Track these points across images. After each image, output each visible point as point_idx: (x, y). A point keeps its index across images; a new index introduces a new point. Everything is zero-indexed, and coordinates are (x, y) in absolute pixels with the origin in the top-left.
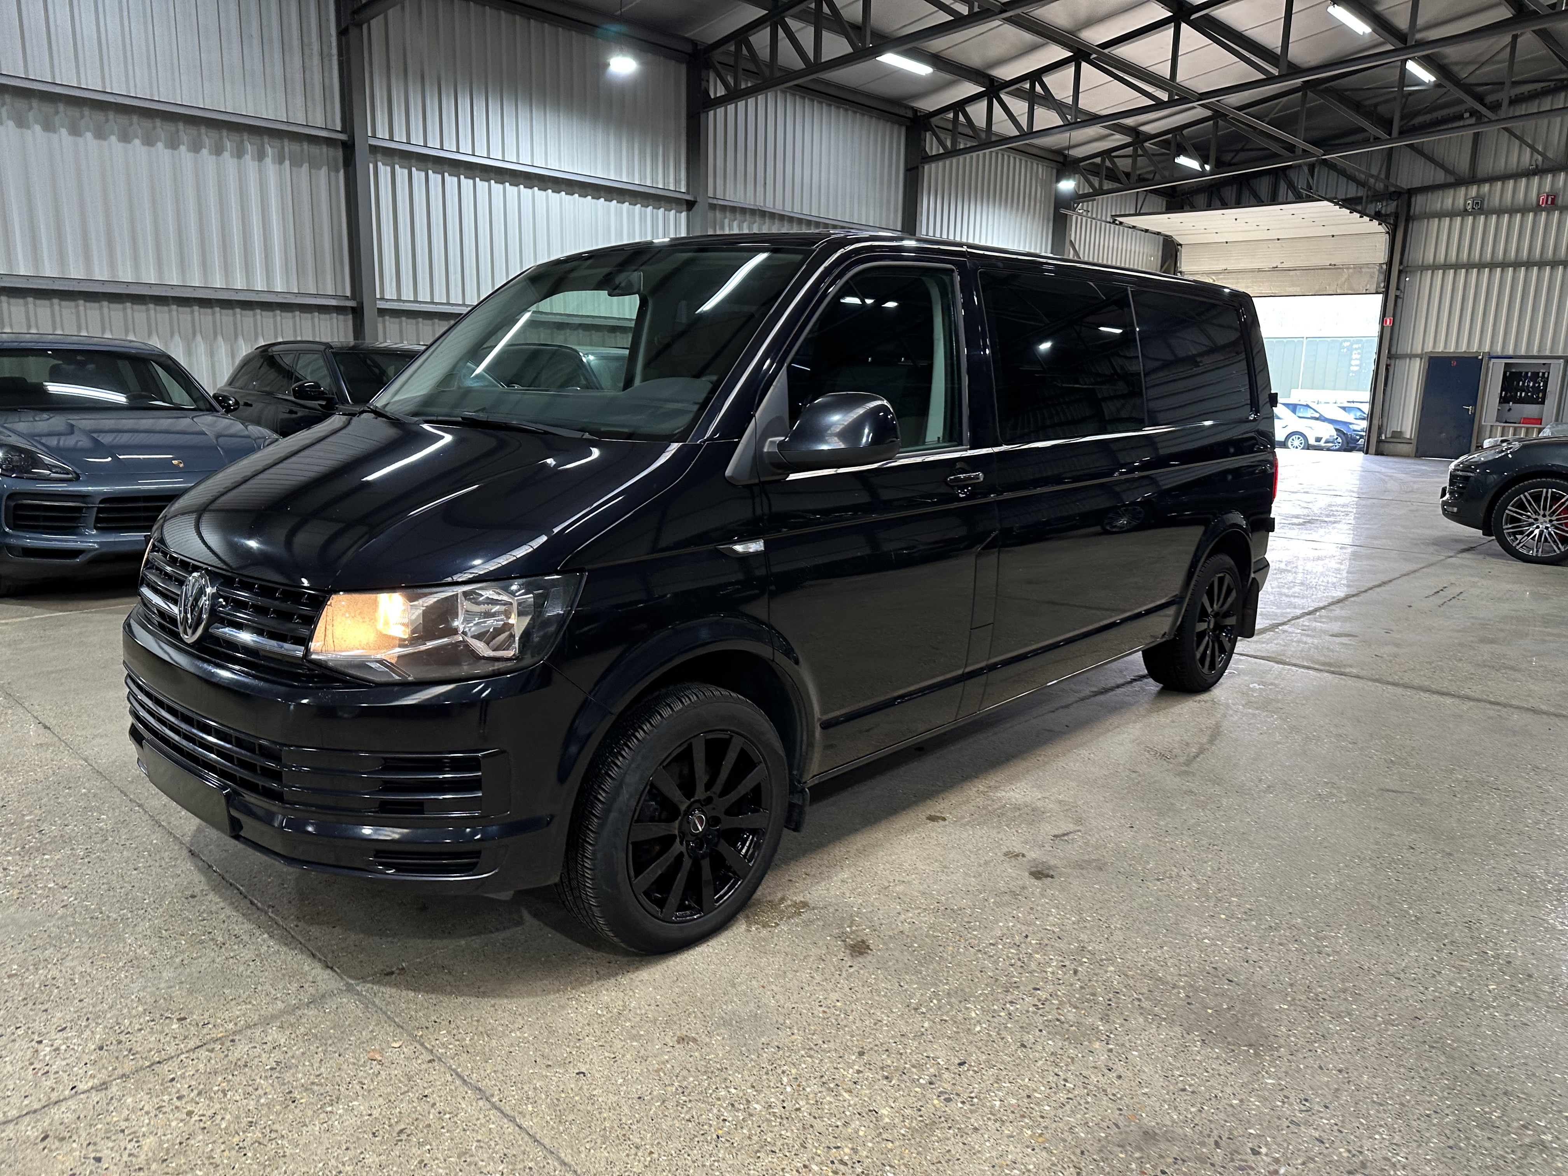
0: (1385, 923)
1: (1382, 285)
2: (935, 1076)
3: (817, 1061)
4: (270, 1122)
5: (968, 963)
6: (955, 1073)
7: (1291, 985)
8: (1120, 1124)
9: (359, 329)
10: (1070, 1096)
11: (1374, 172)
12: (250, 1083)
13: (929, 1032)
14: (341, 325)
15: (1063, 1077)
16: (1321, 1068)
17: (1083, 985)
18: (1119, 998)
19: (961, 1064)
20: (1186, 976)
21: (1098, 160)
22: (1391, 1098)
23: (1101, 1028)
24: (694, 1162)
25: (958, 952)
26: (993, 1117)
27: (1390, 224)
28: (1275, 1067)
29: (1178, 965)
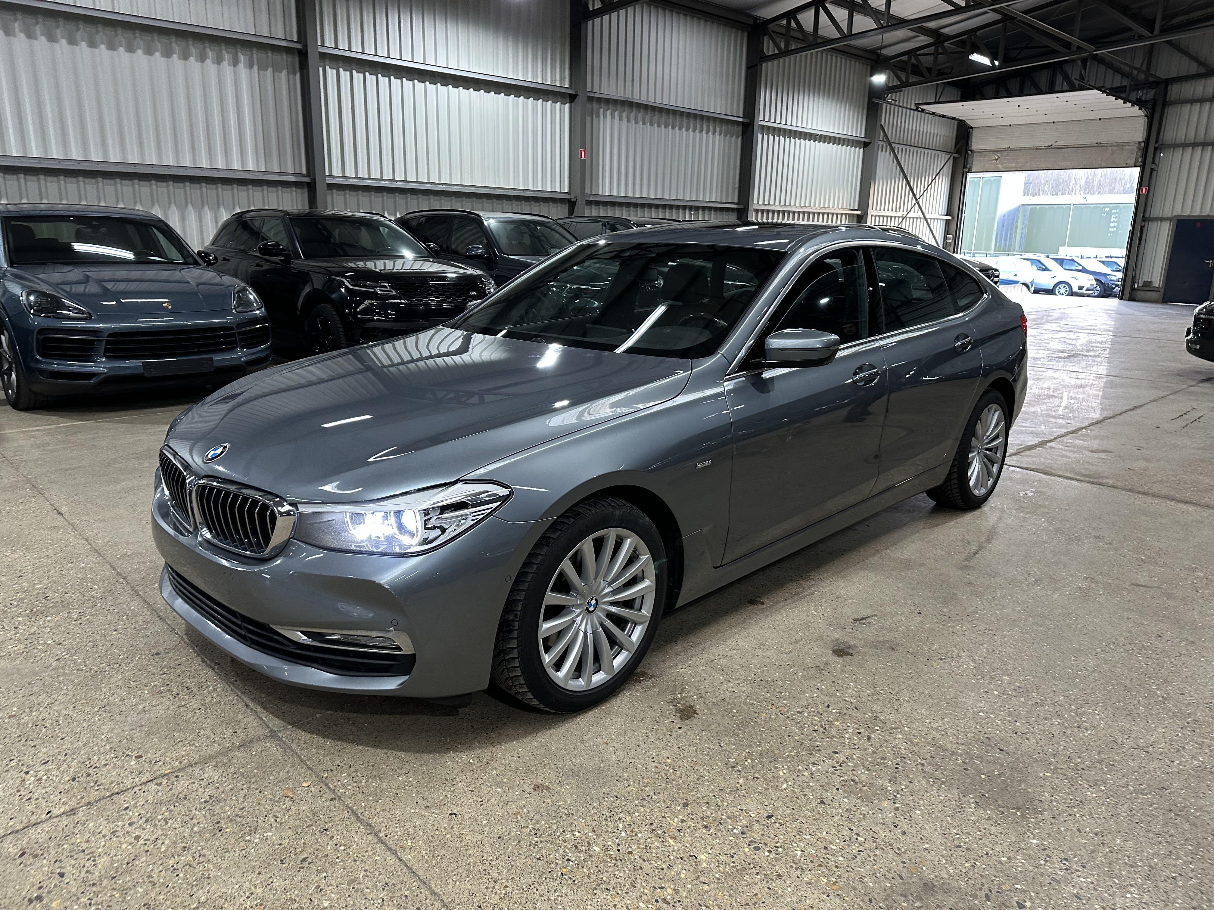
0: (1136, 702)
1: (1140, 160)
2: (747, 827)
3: (648, 811)
4: (200, 848)
5: (778, 729)
6: (764, 825)
7: (1054, 755)
8: (904, 875)
9: (312, 200)
10: (861, 848)
11: (1137, 64)
12: (188, 813)
13: (743, 788)
14: (299, 195)
15: (855, 831)
16: (1079, 831)
17: (875, 750)
18: (905, 763)
19: (769, 817)
20: (963, 744)
21: (905, 58)
22: (1141, 860)
23: (889, 788)
24: (541, 896)
25: (770, 718)
26: (794, 866)
27: (1149, 109)
28: (1039, 829)
29: (957, 734)
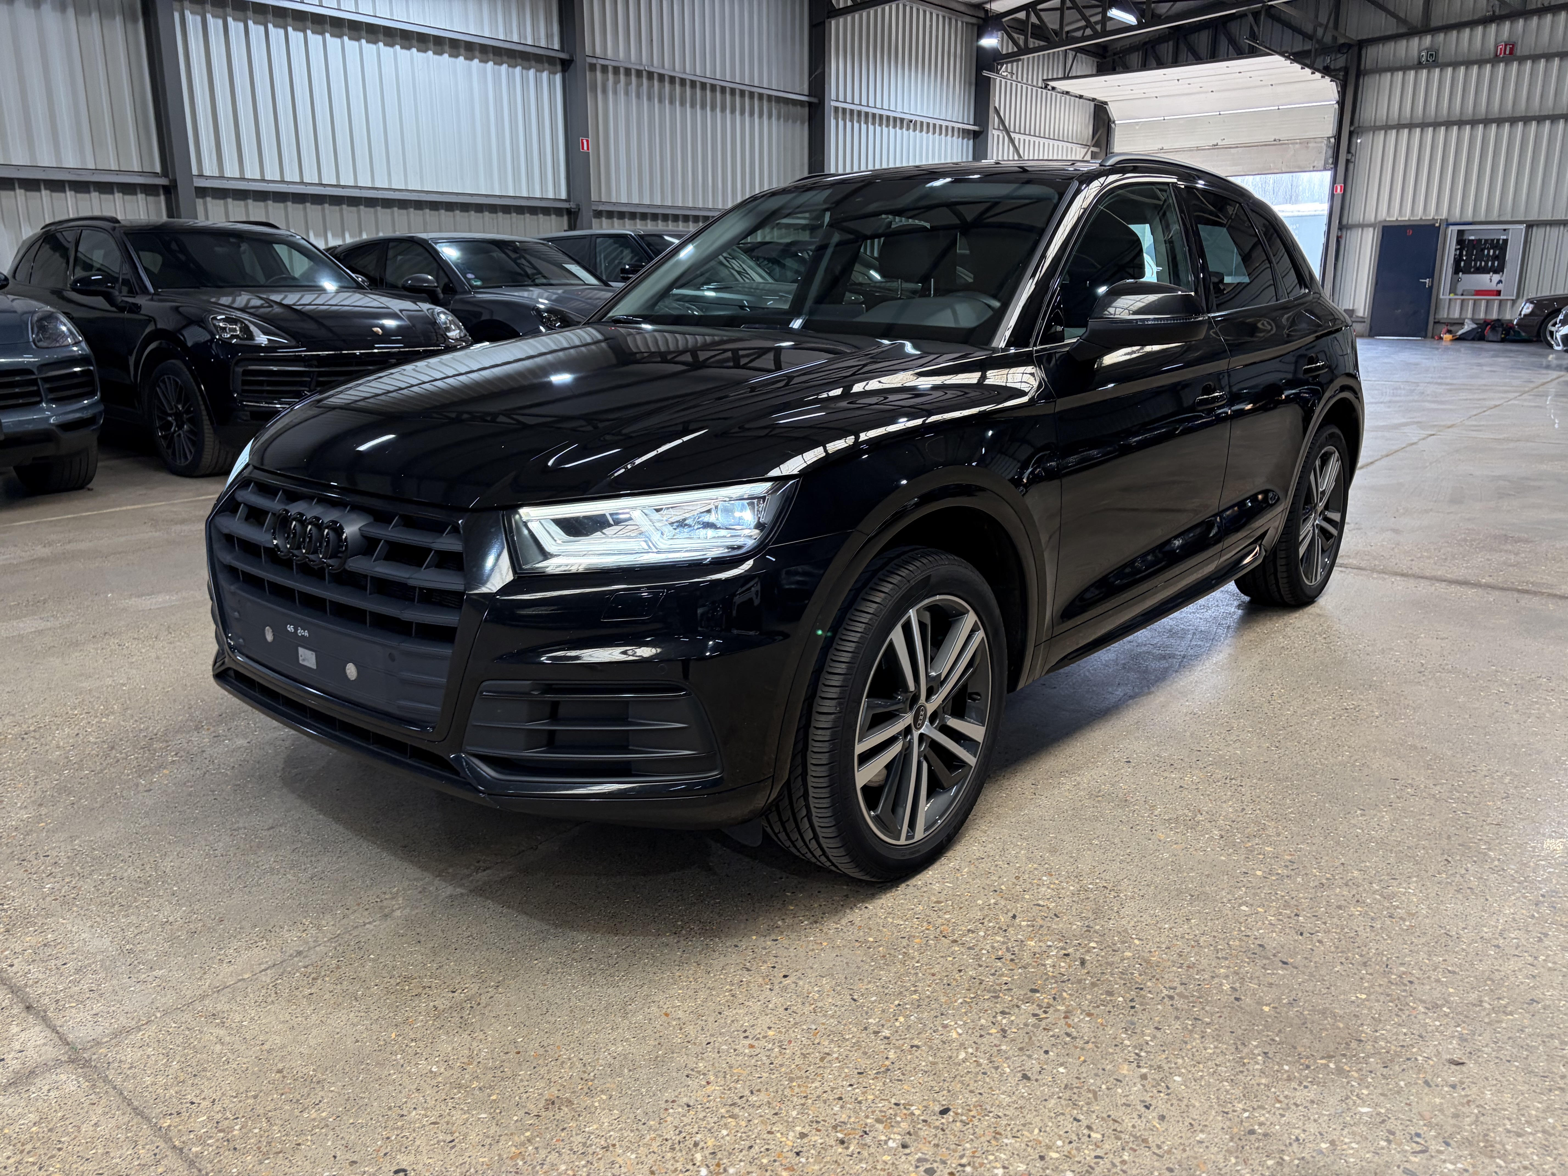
1: (1331, 160)
2: (909, 1133)
3: (743, 1124)
5: (942, 961)
6: (936, 1128)
7: (1365, 964)
9: (173, 206)
10: (1099, 1152)
11: (1323, 20)
13: (896, 1066)
14: (152, 207)
15: (1085, 1123)
16: (1427, 1083)
18: (1144, 997)
19: (944, 1112)
20: (1226, 959)
21: (1022, 15)
23: (1127, 1042)
27: (1338, 79)
28: (1367, 1087)
29: (1213, 943)
